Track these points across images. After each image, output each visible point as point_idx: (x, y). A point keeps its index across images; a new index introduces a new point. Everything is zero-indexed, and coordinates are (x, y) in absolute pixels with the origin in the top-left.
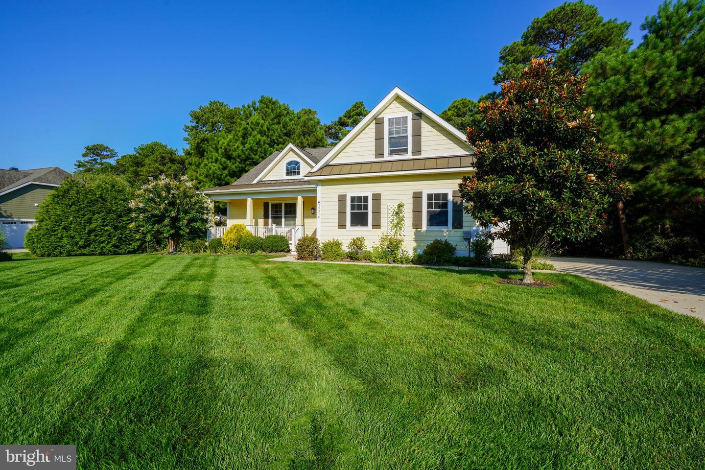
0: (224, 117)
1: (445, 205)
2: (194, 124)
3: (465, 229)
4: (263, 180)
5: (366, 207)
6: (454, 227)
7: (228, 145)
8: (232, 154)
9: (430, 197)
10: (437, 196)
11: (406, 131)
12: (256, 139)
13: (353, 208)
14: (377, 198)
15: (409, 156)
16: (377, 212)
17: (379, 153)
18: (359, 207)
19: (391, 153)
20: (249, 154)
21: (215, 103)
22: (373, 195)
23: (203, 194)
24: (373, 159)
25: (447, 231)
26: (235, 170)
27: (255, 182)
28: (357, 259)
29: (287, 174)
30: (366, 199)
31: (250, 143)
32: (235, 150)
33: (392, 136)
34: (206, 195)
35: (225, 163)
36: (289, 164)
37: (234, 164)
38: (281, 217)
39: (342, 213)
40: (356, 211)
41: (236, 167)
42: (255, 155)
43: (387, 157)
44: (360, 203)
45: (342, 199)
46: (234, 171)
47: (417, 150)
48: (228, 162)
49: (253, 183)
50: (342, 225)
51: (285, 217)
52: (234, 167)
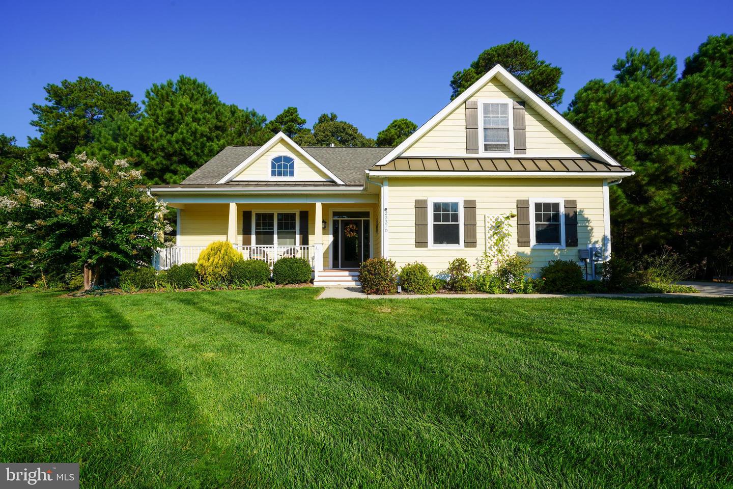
0: (104, 101)
1: (556, 217)
2: (51, 104)
3: (580, 247)
4: (234, 180)
5: (455, 218)
6: (568, 245)
7: (146, 130)
8: (152, 145)
9: (538, 206)
10: (547, 205)
11: (507, 121)
12: (190, 129)
13: (436, 218)
14: (470, 206)
15: (511, 154)
16: (471, 226)
17: (471, 147)
18: (446, 218)
19: (487, 148)
20: (181, 148)
21: (87, 80)
22: (466, 202)
23: (149, 193)
24: (464, 154)
25: (559, 250)
26: (156, 167)
27: (222, 181)
28: (463, 290)
29: (273, 174)
30: (455, 206)
31: (182, 133)
32: (157, 140)
33: (488, 126)
34: (154, 194)
35: (139, 156)
36: (277, 160)
37: (153, 159)
38: (272, 233)
39: (420, 226)
40: (441, 223)
41: (157, 164)
42: (188, 149)
43: (482, 153)
44: (445, 212)
45: (420, 206)
46: (153, 169)
47: (521, 146)
48: (144, 156)
49: (219, 183)
50: (421, 242)
51: (278, 233)
52: (153, 163)
